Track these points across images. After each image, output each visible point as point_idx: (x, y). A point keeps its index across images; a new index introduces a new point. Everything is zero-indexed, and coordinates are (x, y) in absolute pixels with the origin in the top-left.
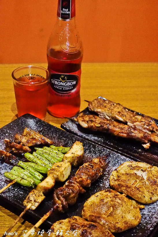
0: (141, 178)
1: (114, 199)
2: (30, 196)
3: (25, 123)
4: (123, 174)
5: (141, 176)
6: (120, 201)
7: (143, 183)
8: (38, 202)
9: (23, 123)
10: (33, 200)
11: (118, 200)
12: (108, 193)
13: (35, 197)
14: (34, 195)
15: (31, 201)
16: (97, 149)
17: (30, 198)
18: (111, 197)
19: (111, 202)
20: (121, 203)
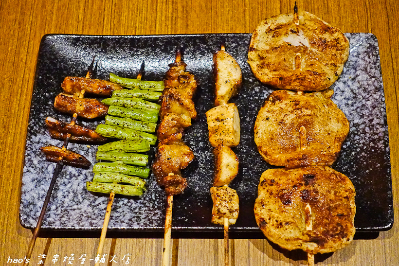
0: (302, 49)
1: (299, 112)
2: (219, 207)
3: (56, 58)
4: (267, 52)
5: (301, 45)
6: (309, 112)
7: (309, 54)
8: (236, 210)
9: (53, 59)
10: (227, 212)
11: (306, 111)
12: (279, 105)
13: (227, 205)
14: (224, 203)
15: (225, 214)
16: (210, 43)
17: (221, 210)
18: (292, 112)
19: (300, 120)
20: (313, 113)
